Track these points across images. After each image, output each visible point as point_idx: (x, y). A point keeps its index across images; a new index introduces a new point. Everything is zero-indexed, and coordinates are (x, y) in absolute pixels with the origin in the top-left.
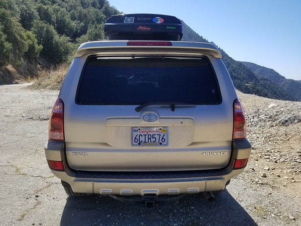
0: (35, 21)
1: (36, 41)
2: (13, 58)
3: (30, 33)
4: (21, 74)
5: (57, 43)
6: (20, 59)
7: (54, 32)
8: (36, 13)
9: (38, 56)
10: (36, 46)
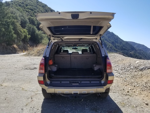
0: (27, 24)
1: (28, 33)
2: (17, 42)
3: (25, 30)
4: (20, 49)
5: (37, 34)
6: (20, 42)
7: (36, 29)
8: (28, 21)
9: (28, 40)
10: (28, 36)
